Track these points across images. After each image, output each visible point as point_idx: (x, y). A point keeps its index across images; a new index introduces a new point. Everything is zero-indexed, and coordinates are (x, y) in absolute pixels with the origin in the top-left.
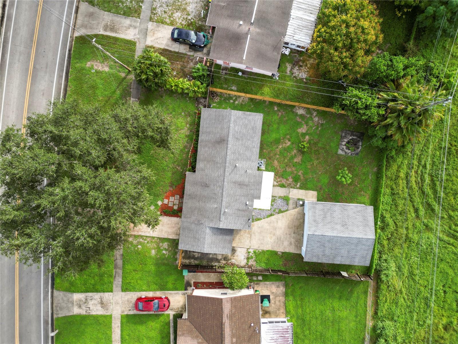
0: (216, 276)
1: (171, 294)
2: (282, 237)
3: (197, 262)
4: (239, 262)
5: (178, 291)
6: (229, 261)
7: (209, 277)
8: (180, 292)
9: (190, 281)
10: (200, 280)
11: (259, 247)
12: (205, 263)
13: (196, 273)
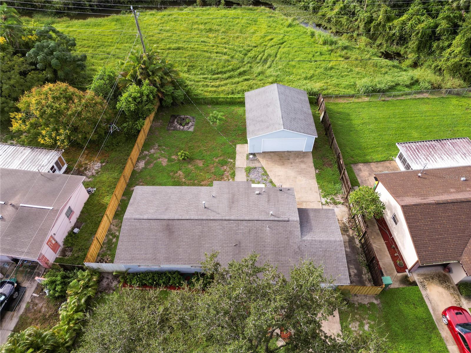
0: (375, 241)
1: (434, 310)
2: (297, 170)
3: (365, 270)
4: (344, 213)
5: (424, 297)
6: (347, 225)
7: (380, 250)
8: (423, 293)
9: (399, 279)
10: (391, 264)
11: (316, 192)
12: (362, 258)
13: (383, 270)
